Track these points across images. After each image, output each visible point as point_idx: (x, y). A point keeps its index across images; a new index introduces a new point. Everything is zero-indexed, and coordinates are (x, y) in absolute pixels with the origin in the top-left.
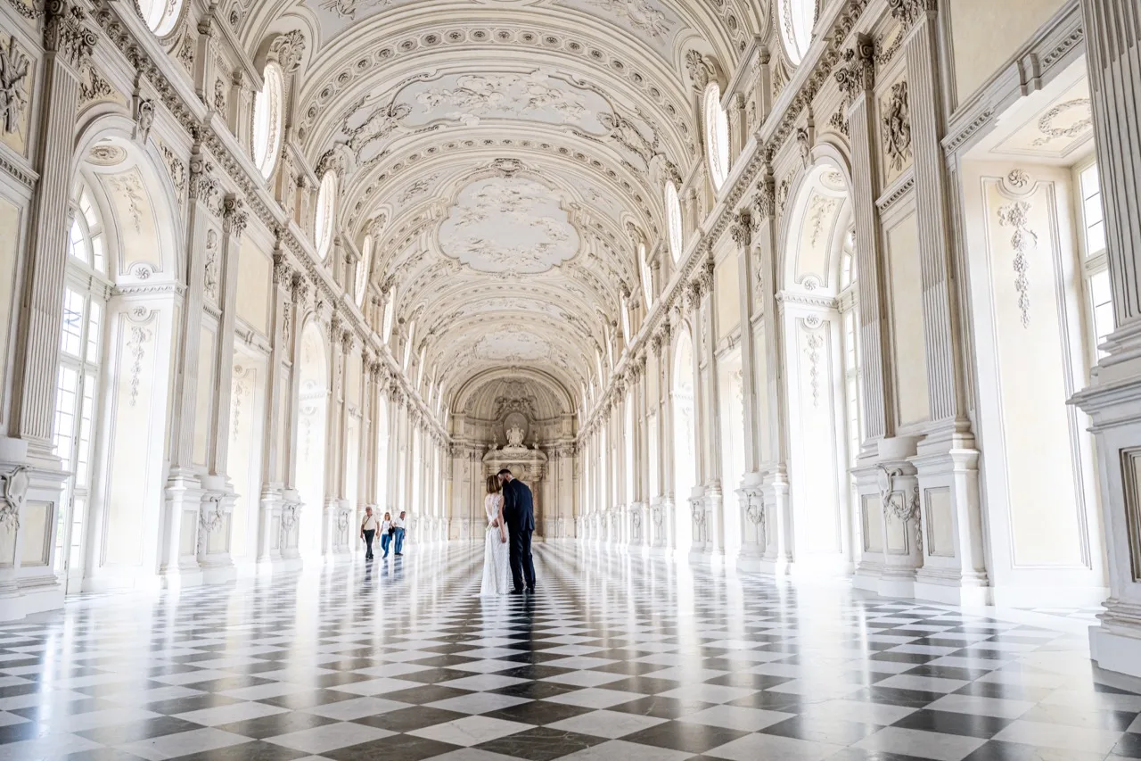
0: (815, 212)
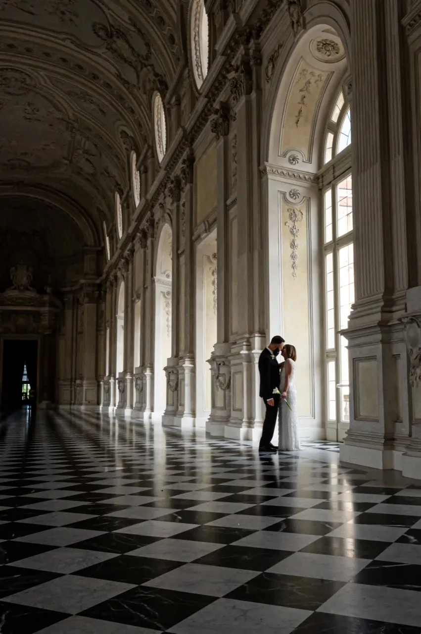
0: (302, 85)
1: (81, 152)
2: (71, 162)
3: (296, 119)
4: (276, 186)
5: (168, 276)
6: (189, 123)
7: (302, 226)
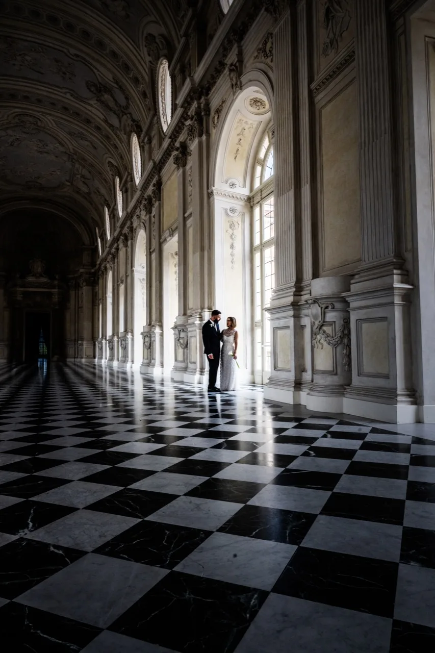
1: (79, 176)
2: (72, 184)
3: (235, 155)
4: (220, 205)
5: (143, 267)
6: (157, 156)
7: (238, 232)
